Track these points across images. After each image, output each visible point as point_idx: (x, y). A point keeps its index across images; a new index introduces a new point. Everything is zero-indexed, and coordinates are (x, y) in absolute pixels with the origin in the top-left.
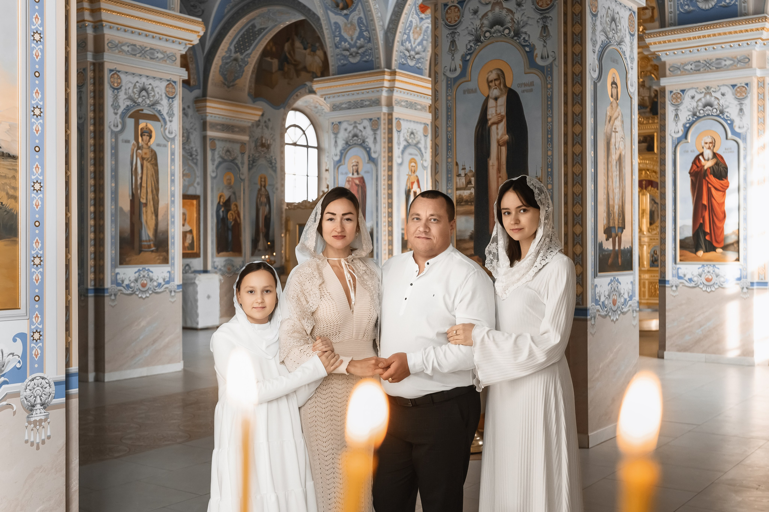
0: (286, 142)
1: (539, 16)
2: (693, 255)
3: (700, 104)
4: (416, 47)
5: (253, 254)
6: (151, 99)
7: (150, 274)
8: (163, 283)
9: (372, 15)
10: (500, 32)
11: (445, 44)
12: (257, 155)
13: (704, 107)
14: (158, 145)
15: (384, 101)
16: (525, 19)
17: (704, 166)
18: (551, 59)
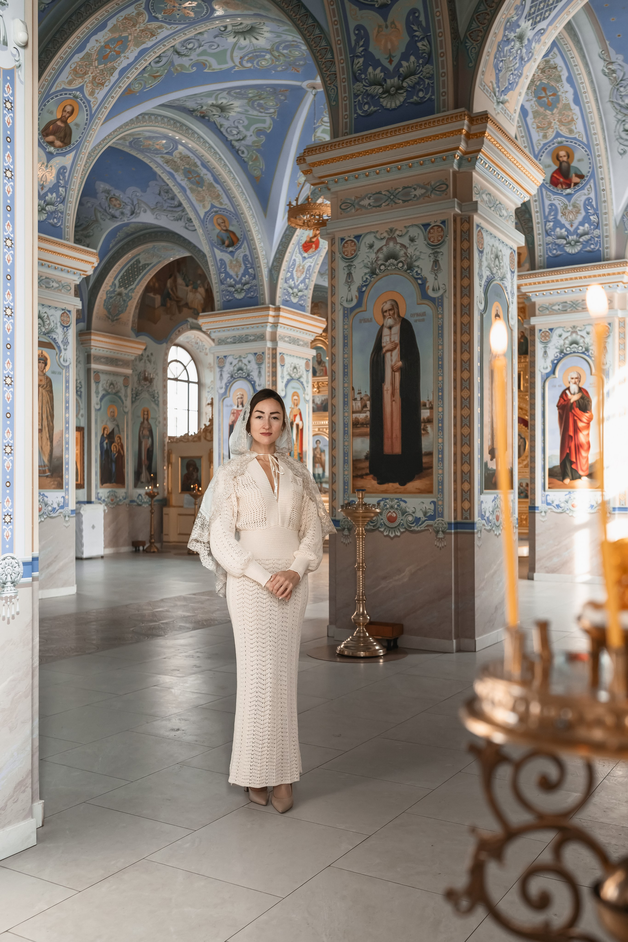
0: (169, 376)
1: (431, 251)
2: (560, 483)
3: (567, 342)
4: (299, 285)
5: (136, 486)
6: (47, 327)
7: (45, 498)
8: (57, 508)
9: (257, 253)
10: (394, 265)
11: (342, 275)
12: (140, 388)
13: (571, 344)
14: (53, 372)
15: (268, 336)
16: (417, 253)
17: (570, 400)
18: (441, 292)
